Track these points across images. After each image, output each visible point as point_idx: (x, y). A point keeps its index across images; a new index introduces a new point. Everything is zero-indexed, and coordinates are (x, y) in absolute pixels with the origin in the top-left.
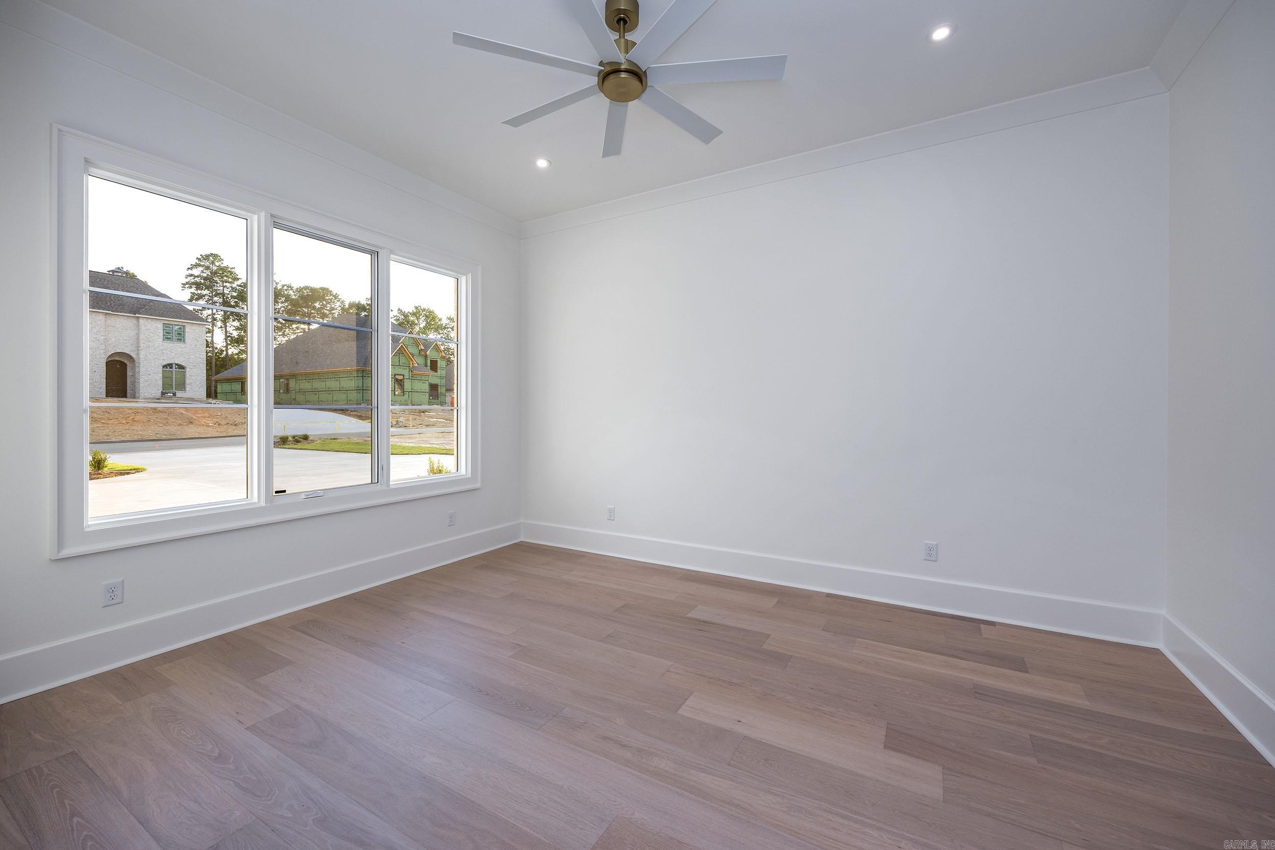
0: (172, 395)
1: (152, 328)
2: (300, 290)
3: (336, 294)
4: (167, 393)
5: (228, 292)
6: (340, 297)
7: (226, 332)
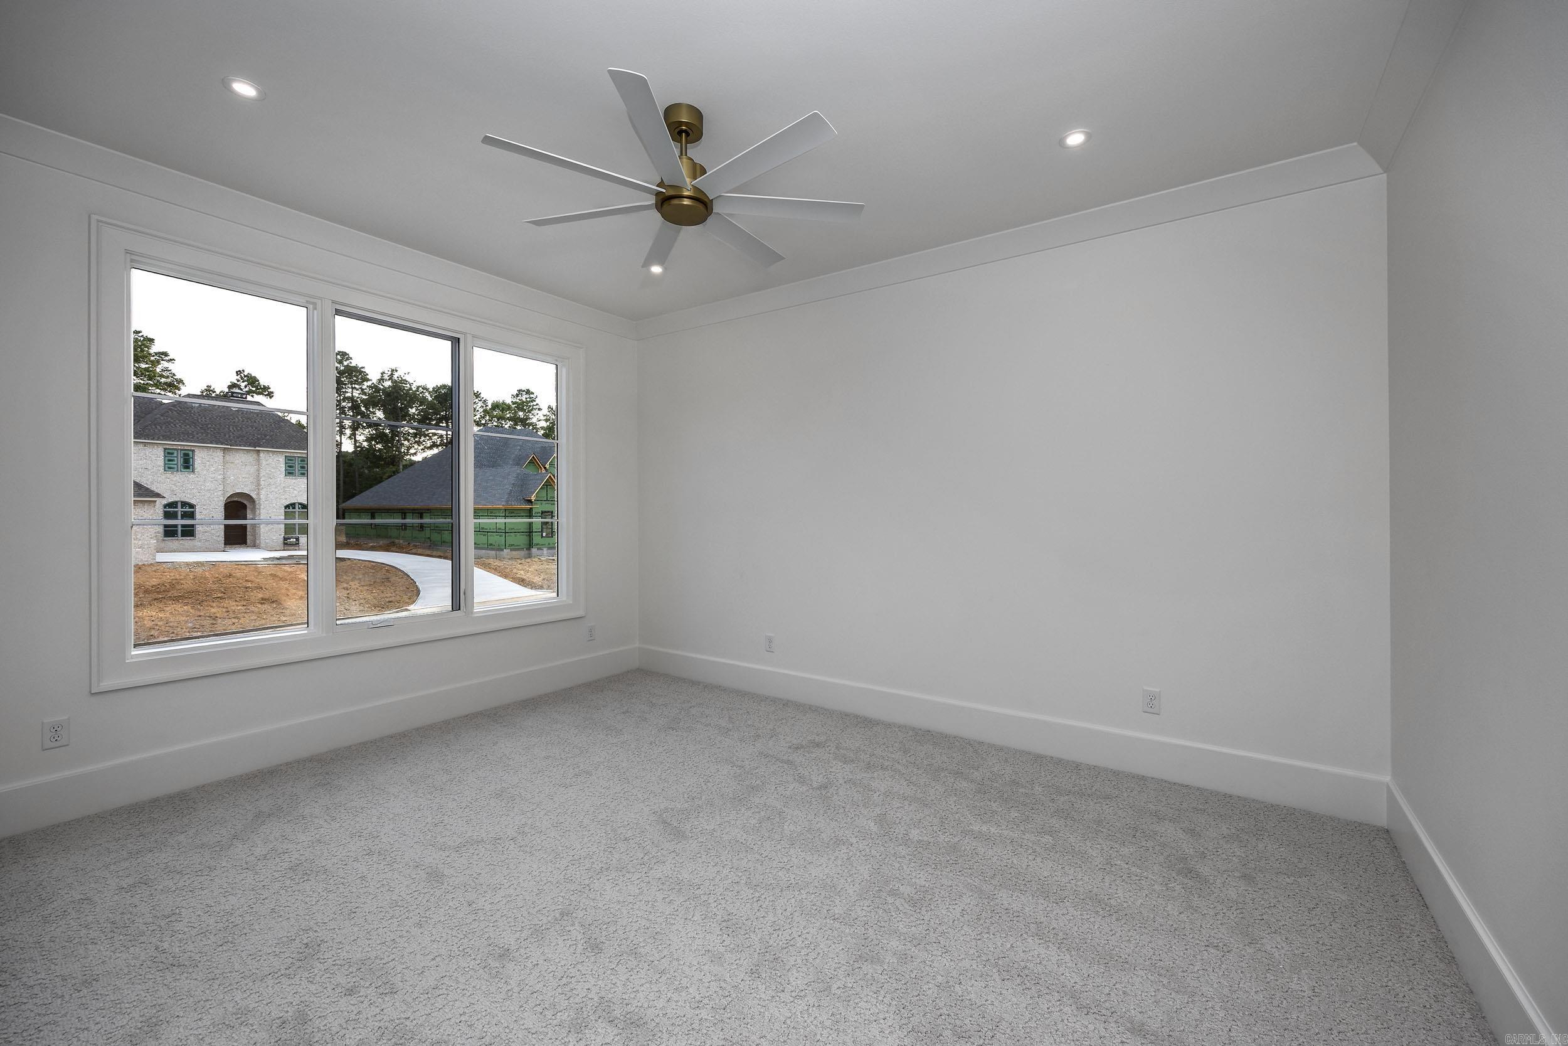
0: (295, 540)
1: (274, 462)
2: (437, 390)
3: (478, 392)
4: (290, 539)
5: (357, 395)
6: (482, 396)
7: (356, 441)
